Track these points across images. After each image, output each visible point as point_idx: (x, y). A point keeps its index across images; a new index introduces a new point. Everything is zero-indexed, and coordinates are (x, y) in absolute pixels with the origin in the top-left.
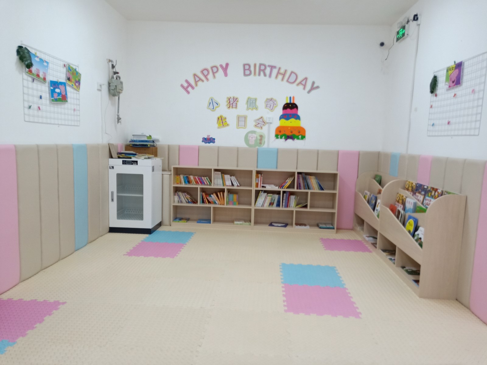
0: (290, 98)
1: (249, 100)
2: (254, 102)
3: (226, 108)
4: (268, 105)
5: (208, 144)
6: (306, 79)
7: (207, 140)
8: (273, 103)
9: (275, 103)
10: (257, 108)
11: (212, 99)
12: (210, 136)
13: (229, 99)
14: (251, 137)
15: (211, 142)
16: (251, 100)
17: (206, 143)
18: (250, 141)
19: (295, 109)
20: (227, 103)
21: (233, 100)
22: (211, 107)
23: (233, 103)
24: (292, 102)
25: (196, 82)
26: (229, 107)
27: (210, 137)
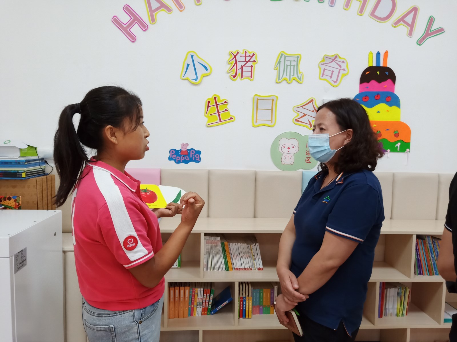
0: (378, 54)
1: (282, 60)
2: (295, 63)
3: (227, 77)
4: (326, 72)
5: (182, 166)
6: (415, 10)
7: (180, 156)
8: (339, 67)
9: (343, 66)
10: (300, 79)
11: (192, 56)
12: (187, 145)
13: (235, 57)
14: (287, 146)
15: (191, 160)
16: (287, 59)
17: (178, 162)
18: (283, 157)
19: (389, 81)
20: (229, 67)
21: (243, 59)
22: (191, 74)
23: (244, 66)
24: (381, 65)
25: (152, 12)
26: (234, 77)
27: (189, 148)
